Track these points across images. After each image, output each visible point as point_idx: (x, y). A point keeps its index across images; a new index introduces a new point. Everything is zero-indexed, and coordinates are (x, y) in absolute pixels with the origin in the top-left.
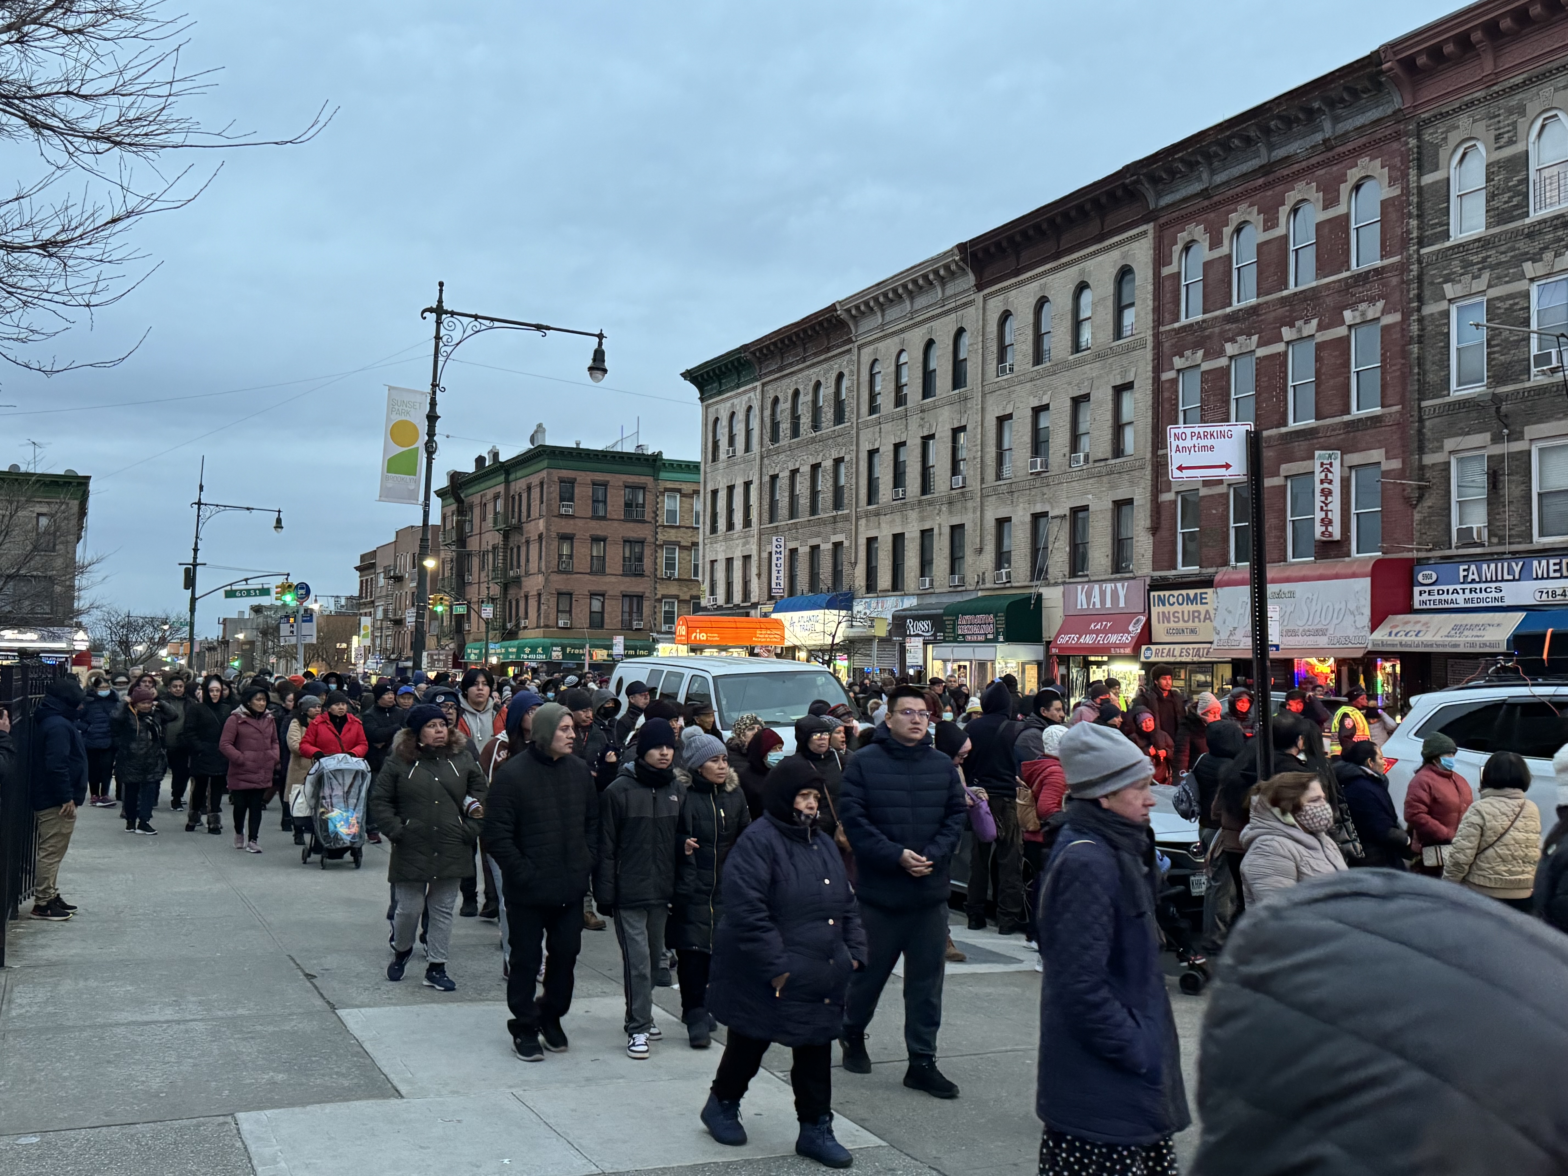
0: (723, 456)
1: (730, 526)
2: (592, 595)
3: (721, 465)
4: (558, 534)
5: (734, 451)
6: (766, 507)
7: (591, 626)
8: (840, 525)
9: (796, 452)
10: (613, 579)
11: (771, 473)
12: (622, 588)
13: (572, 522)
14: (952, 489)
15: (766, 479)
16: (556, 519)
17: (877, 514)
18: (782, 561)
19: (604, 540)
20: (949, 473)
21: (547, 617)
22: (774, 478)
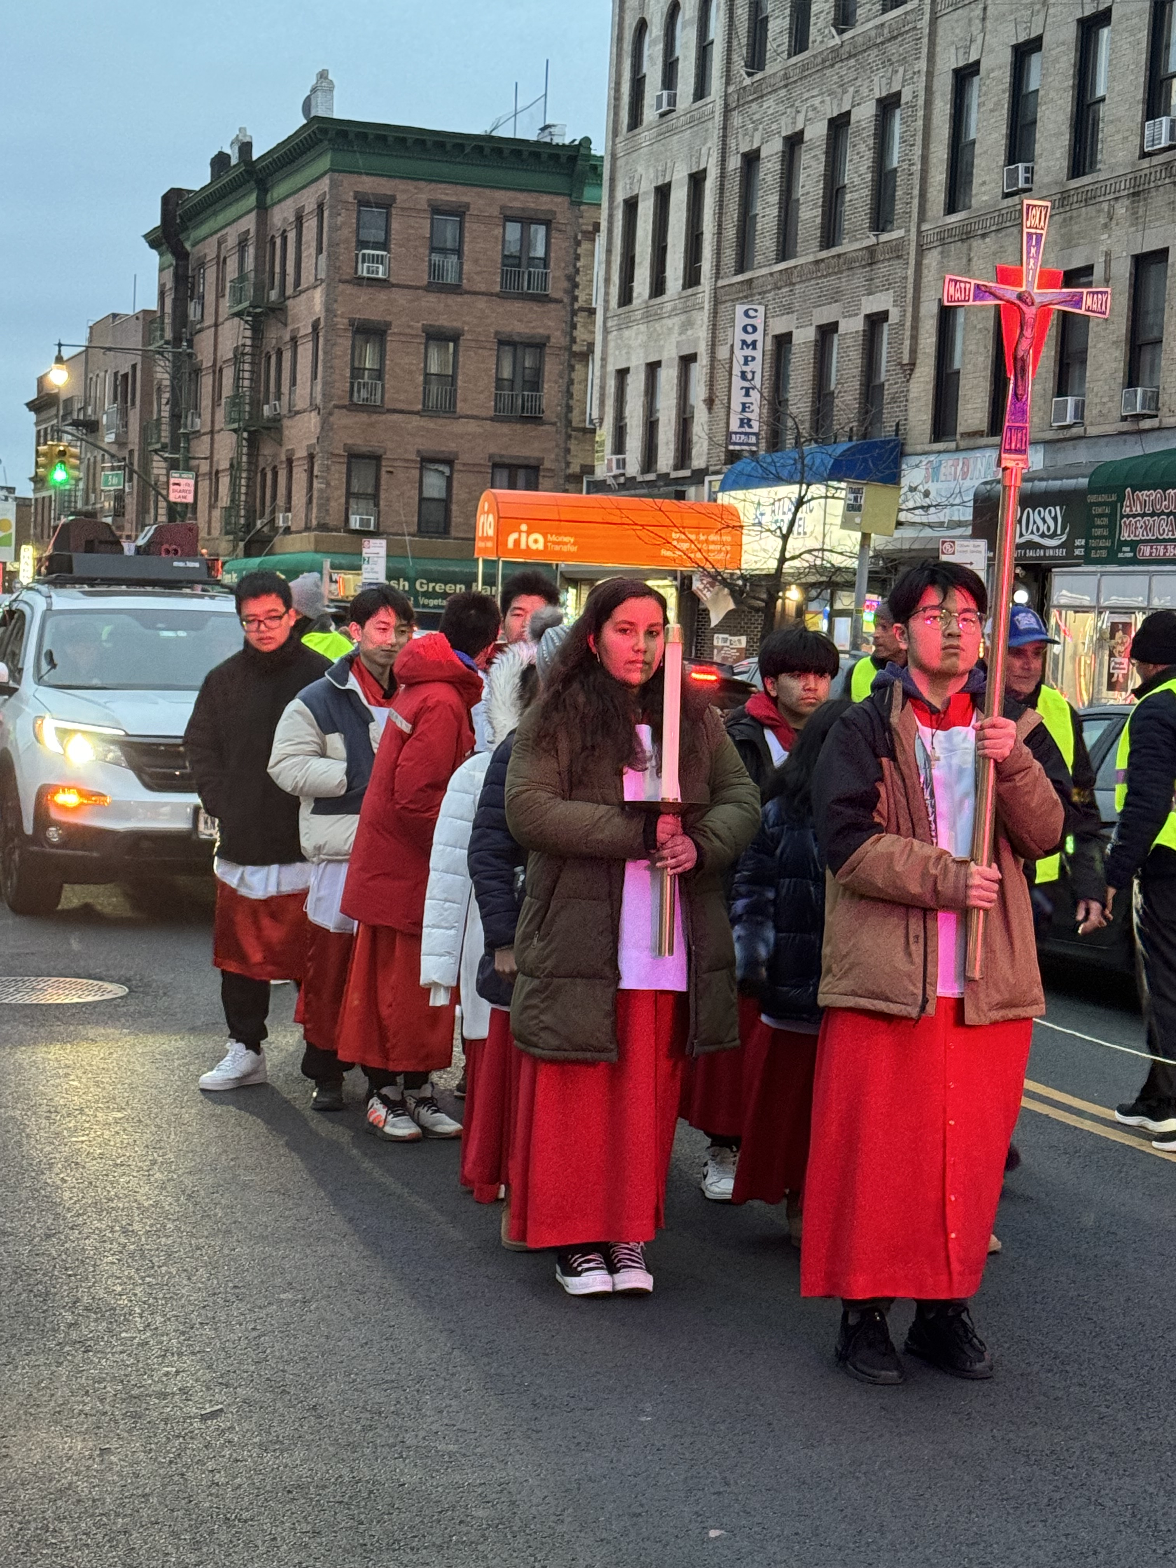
0: (650, 114)
1: (658, 287)
2: (427, 461)
3: (645, 135)
4: (352, 322)
5: (672, 101)
6: (731, 233)
7: (423, 529)
8: (882, 269)
9: (797, 90)
10: (472, 427)
11: (745, 148)
12: (493, 449)
13: (383, 296)
14: (1144, 155)
15: (734, 162)
16: (349, 289)
17: (966, 235)
18: (756, 366)
19: (455, 337)
20: (1139, 111)
21: (324, 507)
22: (751, 159)
